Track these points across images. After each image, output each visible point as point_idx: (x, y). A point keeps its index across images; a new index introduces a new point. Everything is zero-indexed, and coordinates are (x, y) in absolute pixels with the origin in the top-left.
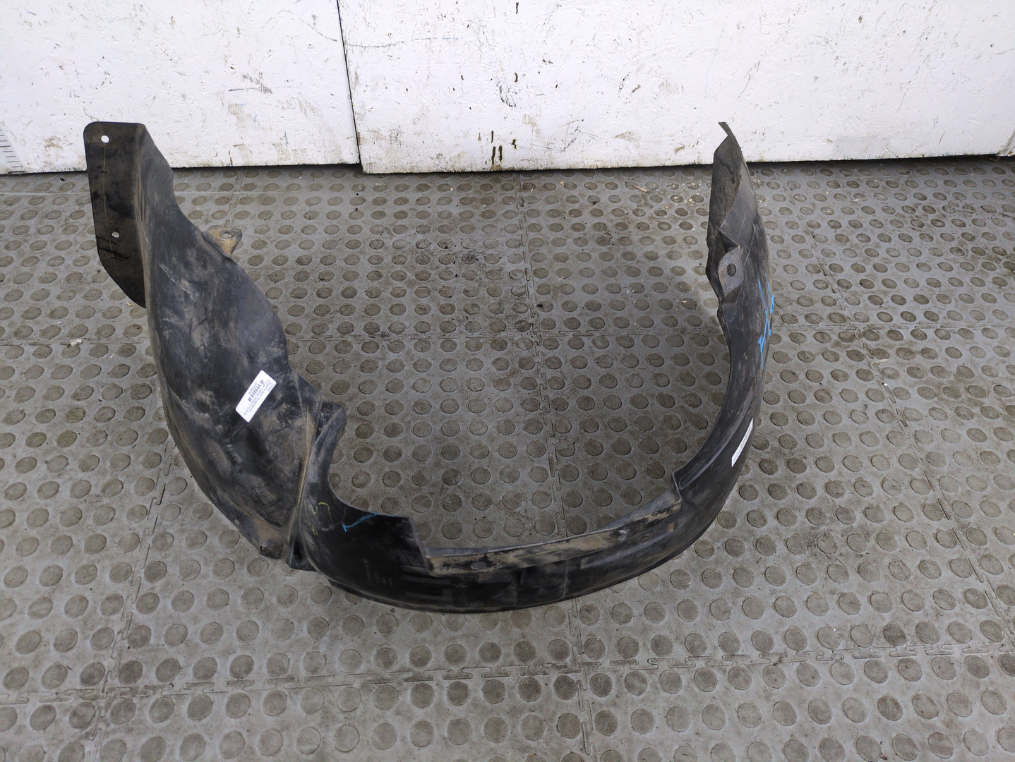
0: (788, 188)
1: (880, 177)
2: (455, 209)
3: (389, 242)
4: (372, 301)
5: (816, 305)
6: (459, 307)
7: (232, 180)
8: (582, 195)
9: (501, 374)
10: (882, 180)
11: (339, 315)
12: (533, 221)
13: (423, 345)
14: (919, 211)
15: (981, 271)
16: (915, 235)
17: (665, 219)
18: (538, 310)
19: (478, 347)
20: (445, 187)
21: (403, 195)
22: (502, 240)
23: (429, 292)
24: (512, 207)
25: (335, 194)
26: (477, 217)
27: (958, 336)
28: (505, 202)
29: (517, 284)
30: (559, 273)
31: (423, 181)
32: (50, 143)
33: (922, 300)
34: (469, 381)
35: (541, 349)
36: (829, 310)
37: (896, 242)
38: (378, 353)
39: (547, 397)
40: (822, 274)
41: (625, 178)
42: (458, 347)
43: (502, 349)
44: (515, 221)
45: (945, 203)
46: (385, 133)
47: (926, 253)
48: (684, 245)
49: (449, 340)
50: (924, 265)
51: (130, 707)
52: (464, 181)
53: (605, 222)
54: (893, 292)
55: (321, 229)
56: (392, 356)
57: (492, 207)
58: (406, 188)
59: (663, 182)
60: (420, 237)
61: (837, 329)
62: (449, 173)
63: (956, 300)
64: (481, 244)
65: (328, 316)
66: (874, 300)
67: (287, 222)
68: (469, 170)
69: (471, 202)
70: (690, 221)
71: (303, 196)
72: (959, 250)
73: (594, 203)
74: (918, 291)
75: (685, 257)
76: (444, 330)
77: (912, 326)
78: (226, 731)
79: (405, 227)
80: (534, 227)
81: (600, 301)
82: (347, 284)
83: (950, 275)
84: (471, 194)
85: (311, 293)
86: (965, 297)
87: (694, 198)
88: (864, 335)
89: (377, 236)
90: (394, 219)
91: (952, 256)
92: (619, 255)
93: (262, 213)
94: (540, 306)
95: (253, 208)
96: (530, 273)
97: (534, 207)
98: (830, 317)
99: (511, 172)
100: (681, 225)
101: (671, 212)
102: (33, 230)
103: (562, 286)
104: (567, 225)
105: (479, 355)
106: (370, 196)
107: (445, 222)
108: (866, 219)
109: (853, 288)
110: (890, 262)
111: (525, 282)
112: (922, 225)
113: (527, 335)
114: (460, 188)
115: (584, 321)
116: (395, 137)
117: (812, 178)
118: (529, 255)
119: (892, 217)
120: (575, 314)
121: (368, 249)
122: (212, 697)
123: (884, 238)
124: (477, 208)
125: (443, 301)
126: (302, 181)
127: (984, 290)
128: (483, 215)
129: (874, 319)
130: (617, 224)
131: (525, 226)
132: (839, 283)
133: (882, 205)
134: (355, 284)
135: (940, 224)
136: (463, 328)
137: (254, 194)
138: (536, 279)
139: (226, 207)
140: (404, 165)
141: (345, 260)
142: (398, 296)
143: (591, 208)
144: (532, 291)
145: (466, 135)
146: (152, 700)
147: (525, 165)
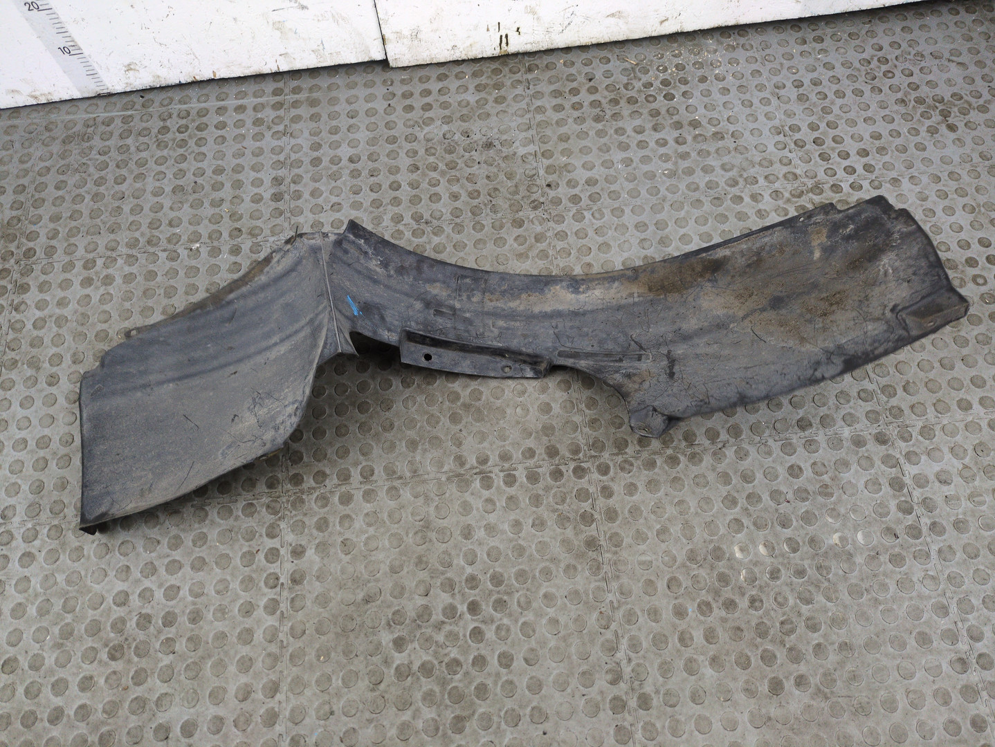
0: (760, 49)
1: (845, 29)
2: (471, 97)
3: (421, 136)
4: (414, 192)
5: (774, 166)
6: (484, 192)
7: (280, 85)
8: (579, 73)
9: (521, 249)
10: (845, 32)
11: (390, 207)
12: (539, 103)
13: (459, 228)
14: (875, 63)
15: (919, 120)
16: (867, 89)
17: (651, 91)
18: (547, 189)
19: (502, 227)
20: (461, 75)
21: (426, 86)
22: (514, 125)
23: (458, 180)
24: (519, 90)
25: (369, 91)
26: (491, 103)
27: (888, 185)
28: (513, 86)
29: (528, 166)
30: (563, 152)
31: (442, 70)
32: (129, 68)
33: (864, 153)
34: (497, 257)
35: (551, 224)
36: (785, 169)
37: (850, 98)
38: (424, 239)
39: (558, 265)
40: (782, 135)
41: (617, 51)
42: (486, 228)
43: (520, 227)
44: (523, 105)
45: (898, 52)
46: (406, 33)
47: (874, 106)
48: (667, 116)
49: (478, 222)
50: (870, 118)
51: (302, 501)
52: (477, 67)
53: (600, 99)
54: (840, 147)
55: (363, 127)
56: (436, 240)
57: (502, 92)
58: (428, 79)
59: (649, 52)
60: (445, 128)
61: (789, 187)
62: (464, 61)
63: (892, 151)
64: (496, 130)
65: (381, 209)
66: (824, 157)
67: (334, 123)
68: (480, 56)
69: (485, 88)
70: (672, 91)
71: (343, 95)
72: (903, 101)
73: (590, 80)
74: (862, 145)
75: (667, 129)
76: (473, 213)
77: (851, 179)
78: (366, 511)
79: (432, 119)
80: (540, 110)
81: (597, 177)
82: (392, 178)
83: (891, 127)
84: (483, 80)
85: (366, 189)
86: (900, 148)
87: (677, 66)
88: (811, 190)
89: (410, 130)
90: (422, 112)
91: (896, 107)
92: (612, 131)
93: (312, 115)
94: (549, 185)
95: (304, 111)
96: (539, 155)
97: (538, 88)
98: (785, 176)
99: (516, 55)
100: (664, 97)
101: (657, 84)
102: (133, 149)
103: (565, 165)
104: (567, 105)
105: (503, 233)
106: (399, 89)
107: (465, 111)
108: (825, 75)
109: (807, 147)
110: (842, 118)
111: (535, 164)
112: (874, 78)
113: (539, 212)
114: (475, 75)
115: (585, 197)
116: (415, 35)
117: (783, 36)
118: (537, 138)
119: (849, 71)
120: (576, 191)
121: (404, 143)
122: (352, 492)
123: (840, 94)
124: (490, 94)
125: (470, 187)
126: (339, 79)
127: (918, 139)
128: (497, 101)
129: (821, 176)
130: (610, 101)
131: (532, 108)
132: (795, 143)
133: (841, 60)
134: (399, 177)
135: (890, 75)
136: (489, 210)
137: (302, 96)
138: (544, 160)
139: (281, 112)
140: (424, 58)
141: (388, 155)
142: (434, 185)
143: (587, 86)
144: (542, 172)
145: (476, 27)
146: (315, 496)
147: (529, 48)
